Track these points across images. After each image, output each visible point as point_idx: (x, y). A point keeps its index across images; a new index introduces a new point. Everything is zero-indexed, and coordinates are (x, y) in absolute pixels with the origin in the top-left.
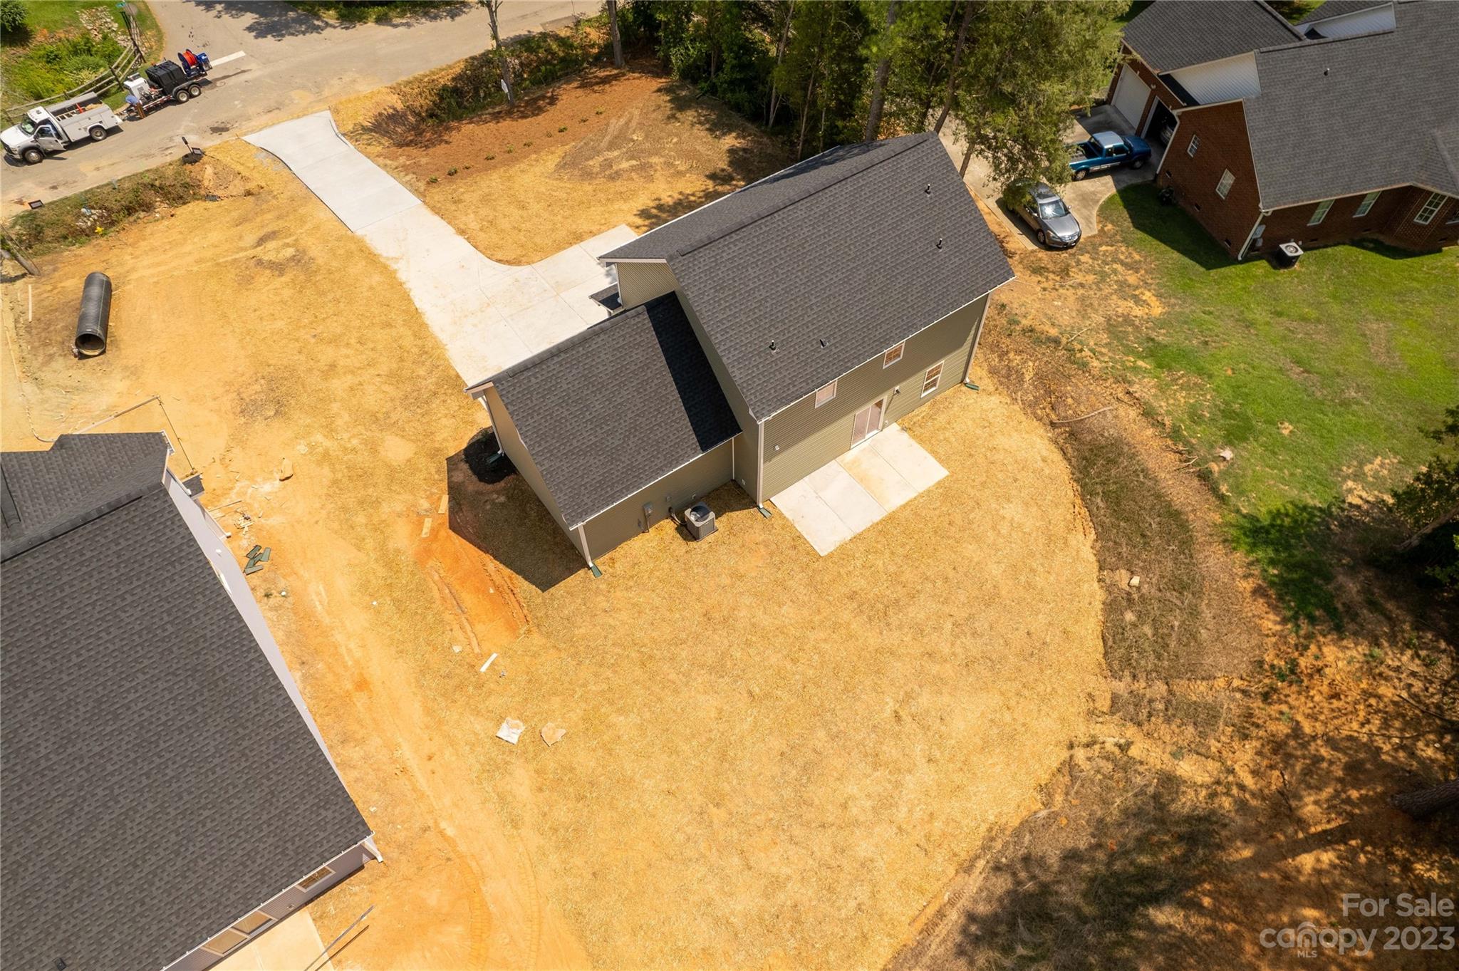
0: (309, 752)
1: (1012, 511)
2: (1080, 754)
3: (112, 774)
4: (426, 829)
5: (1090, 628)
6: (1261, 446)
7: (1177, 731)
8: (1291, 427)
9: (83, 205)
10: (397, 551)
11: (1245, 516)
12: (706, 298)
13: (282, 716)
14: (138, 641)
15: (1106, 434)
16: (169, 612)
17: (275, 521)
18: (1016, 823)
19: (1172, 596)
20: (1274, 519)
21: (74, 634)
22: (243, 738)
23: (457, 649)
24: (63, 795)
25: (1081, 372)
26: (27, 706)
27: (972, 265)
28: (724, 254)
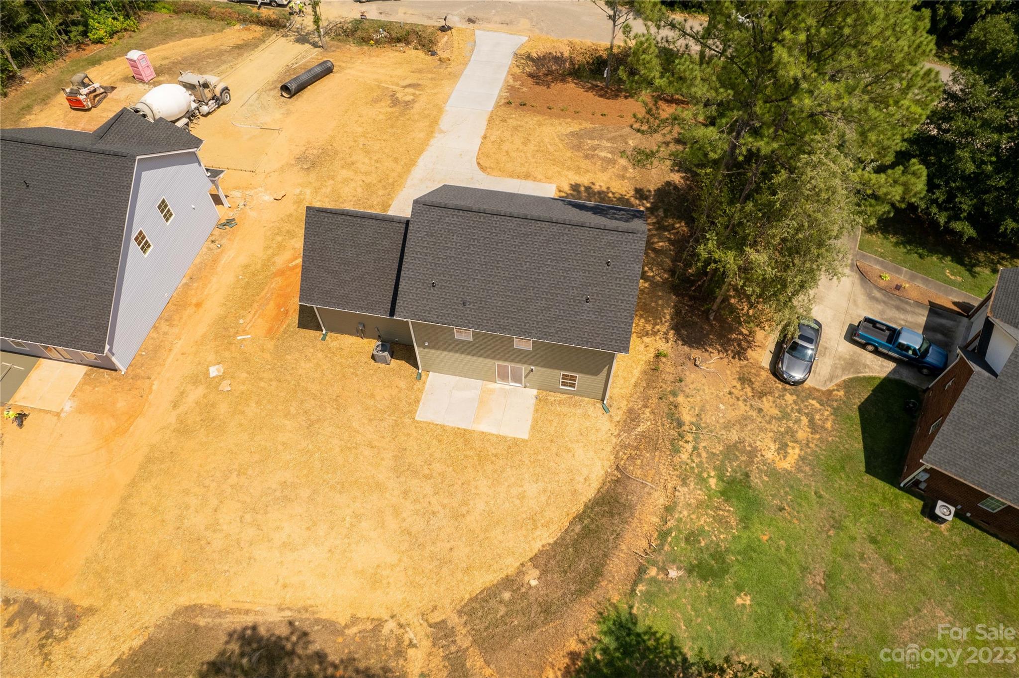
0: (107, 303)
1: (532, 489)
2: (391, 625)
3: (46, 254)
4: (149, 378)
5: (484, 580)
6: (708, 592)
7: (440, 667)
8: (748, 602)
9: (382, 28)
10: (274, 263)
11: (630, 614)
12: (418, 235)
13: (108, 281)
14: (87, 212)
15: (629, 497)
16: (103, 209)
17: (253, 214)
18: (324, 616)
19: (535, 608)
20: (645, 633)
21: (71, 193)
22: (91, 278)
23: (241, 321)
24: (28, 249)
25: (668, 453)
26: (41, 208)
27: (601, 326)
28: (447, 219)
